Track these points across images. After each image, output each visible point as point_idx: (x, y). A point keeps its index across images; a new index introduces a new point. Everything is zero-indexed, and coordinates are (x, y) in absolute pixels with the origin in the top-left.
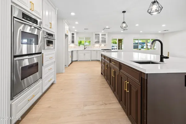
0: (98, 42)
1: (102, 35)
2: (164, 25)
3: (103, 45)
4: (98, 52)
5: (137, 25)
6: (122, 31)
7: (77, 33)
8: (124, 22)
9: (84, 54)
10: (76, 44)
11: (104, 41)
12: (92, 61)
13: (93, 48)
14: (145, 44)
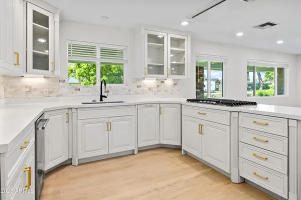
0: (159, 70)
3: (169, 81)
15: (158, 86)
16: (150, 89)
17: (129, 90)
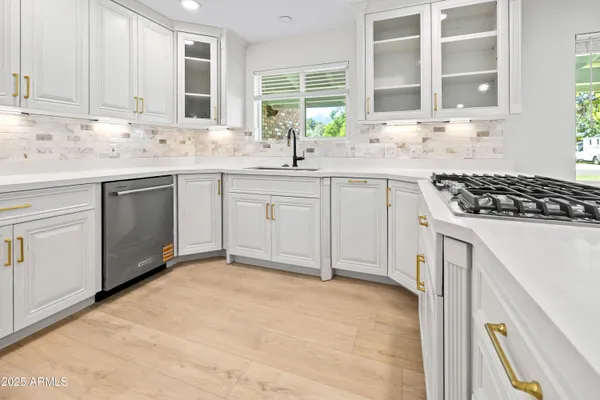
0: (405, 99)
3: (460, 127)
9: (269, 213)
15: (424, 140)
16: (402, 146)
17: (353, 149)
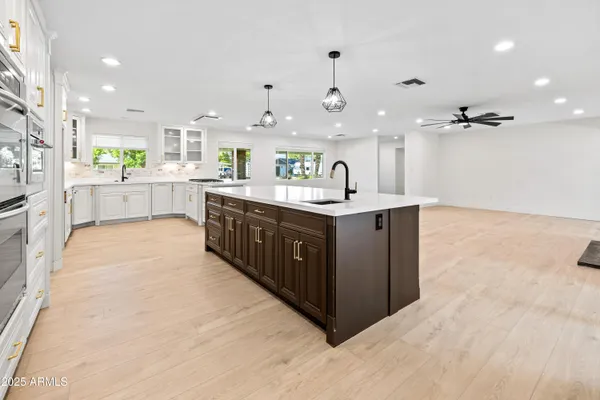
0: (176, 156)
1: (190, 133)
2: (339, 125)
3: (191, 166)
4: (176, 187)
5: (289, 118)
6: (249, 129)
7: (89, 119)
8: (268, 112)
9: (125, 199)
10: (83, 160)
11: (195, 155)
12: (155, 218)
13: (158, 175)
14: (298, 164)
16: (171, 172)
17: (151, 173)
